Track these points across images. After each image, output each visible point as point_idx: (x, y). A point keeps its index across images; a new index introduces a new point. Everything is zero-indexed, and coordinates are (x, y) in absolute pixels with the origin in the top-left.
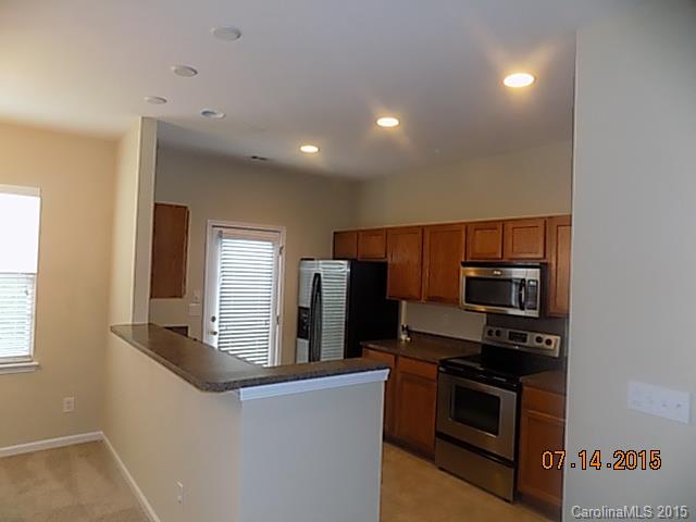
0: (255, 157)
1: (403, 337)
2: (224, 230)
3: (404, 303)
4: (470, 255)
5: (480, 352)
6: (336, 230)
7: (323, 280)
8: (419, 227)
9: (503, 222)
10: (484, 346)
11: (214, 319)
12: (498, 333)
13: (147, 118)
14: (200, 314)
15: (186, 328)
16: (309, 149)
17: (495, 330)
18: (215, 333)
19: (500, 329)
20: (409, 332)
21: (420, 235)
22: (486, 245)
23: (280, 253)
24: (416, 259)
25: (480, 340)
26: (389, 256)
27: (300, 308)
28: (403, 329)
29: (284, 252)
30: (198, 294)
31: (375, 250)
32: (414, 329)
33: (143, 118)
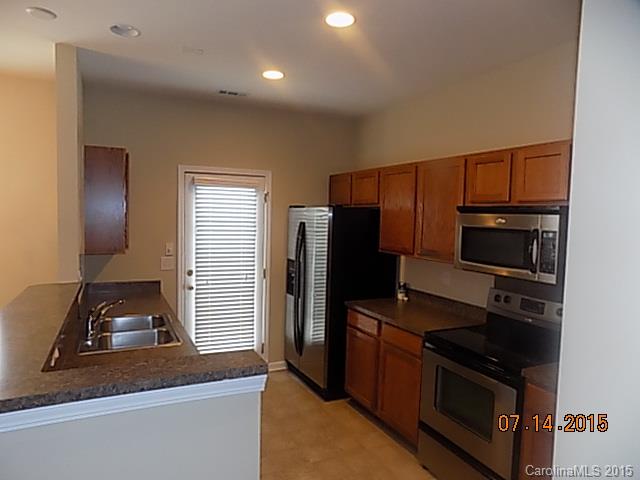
0: (222, 92)
1: (400, 296)
2: (197, 176)
3: (403, 258)
4: (469, 197)
5: (485, 321)
6: (332, 174)
7: (307, 229)
8: (411, 164)
9: (513, 152)
10: (490, 314)
11: (190, 273)
12: (507, 299)
13: (61, 44)
14: (173, 267)
15: (159, 282)
16: (273, 75)
17: (503, 294)
18: (191, 288)
19: (510, 294)
20: (407, 291)
21: (414, 173)
22: (490, 185)
23: (266, 200)
24: (409, 204)
25: (485, 306)
26: (381, 202)
27: (289, 260)
28: (400, 287)
29: (269, 198)
30: (170, 246)
31: (366, 195)
32: (413, 288)
33: (57, 45)
